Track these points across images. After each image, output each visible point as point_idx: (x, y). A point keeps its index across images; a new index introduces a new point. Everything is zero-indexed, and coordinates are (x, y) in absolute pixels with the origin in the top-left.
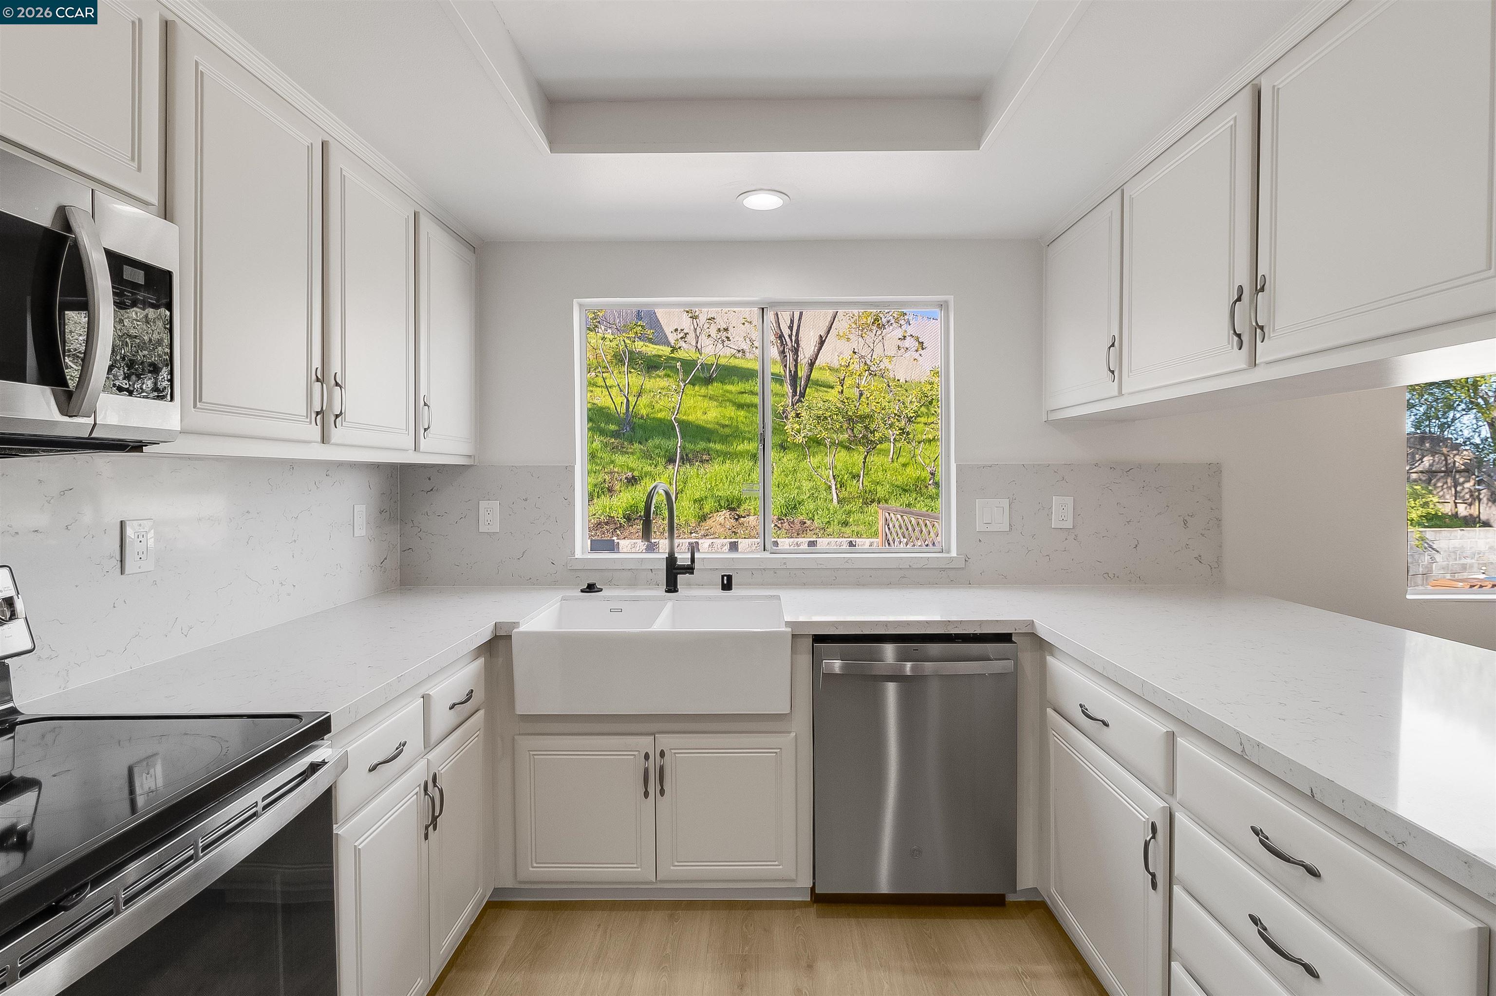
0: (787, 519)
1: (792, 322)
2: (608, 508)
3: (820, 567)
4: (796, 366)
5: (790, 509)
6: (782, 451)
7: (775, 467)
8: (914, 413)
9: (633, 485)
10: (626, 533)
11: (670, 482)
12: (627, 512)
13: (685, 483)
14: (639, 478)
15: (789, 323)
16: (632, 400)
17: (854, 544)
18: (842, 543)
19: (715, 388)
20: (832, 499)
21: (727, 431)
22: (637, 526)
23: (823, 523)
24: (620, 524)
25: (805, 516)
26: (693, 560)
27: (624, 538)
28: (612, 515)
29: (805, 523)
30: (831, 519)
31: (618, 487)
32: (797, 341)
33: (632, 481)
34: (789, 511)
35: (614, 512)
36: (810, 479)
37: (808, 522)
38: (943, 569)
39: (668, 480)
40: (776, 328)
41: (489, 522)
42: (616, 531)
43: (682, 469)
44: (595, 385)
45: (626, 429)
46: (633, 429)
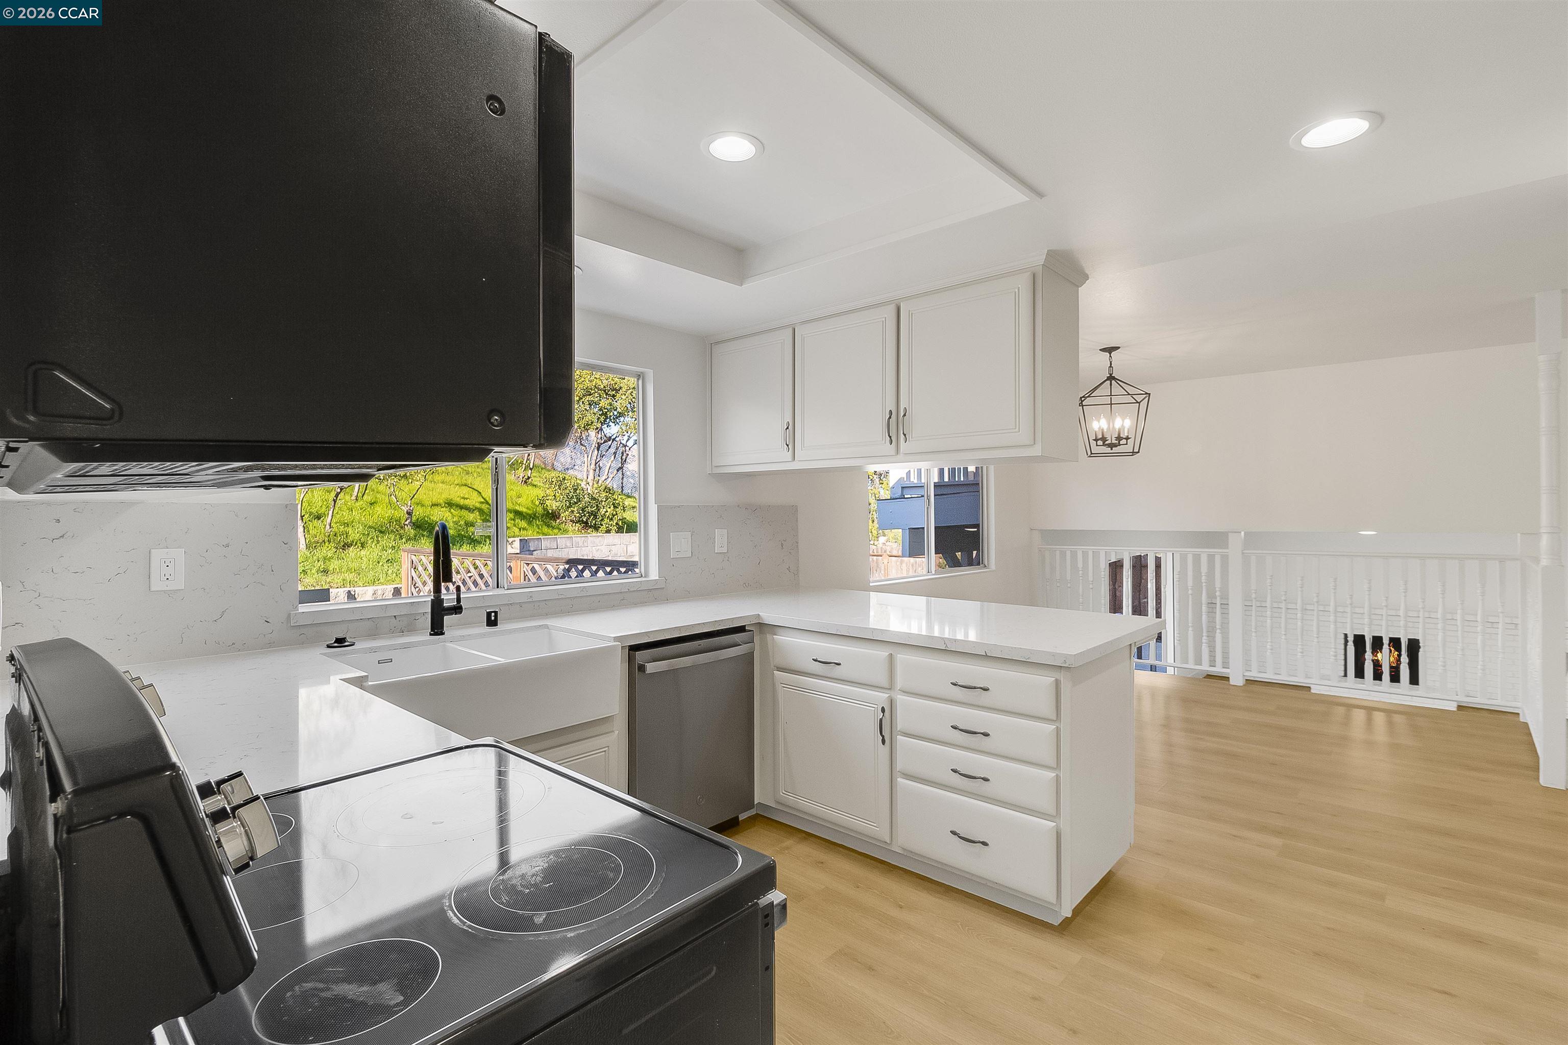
17: (353, 594)
26: (459, 600)
38: (650, 590)
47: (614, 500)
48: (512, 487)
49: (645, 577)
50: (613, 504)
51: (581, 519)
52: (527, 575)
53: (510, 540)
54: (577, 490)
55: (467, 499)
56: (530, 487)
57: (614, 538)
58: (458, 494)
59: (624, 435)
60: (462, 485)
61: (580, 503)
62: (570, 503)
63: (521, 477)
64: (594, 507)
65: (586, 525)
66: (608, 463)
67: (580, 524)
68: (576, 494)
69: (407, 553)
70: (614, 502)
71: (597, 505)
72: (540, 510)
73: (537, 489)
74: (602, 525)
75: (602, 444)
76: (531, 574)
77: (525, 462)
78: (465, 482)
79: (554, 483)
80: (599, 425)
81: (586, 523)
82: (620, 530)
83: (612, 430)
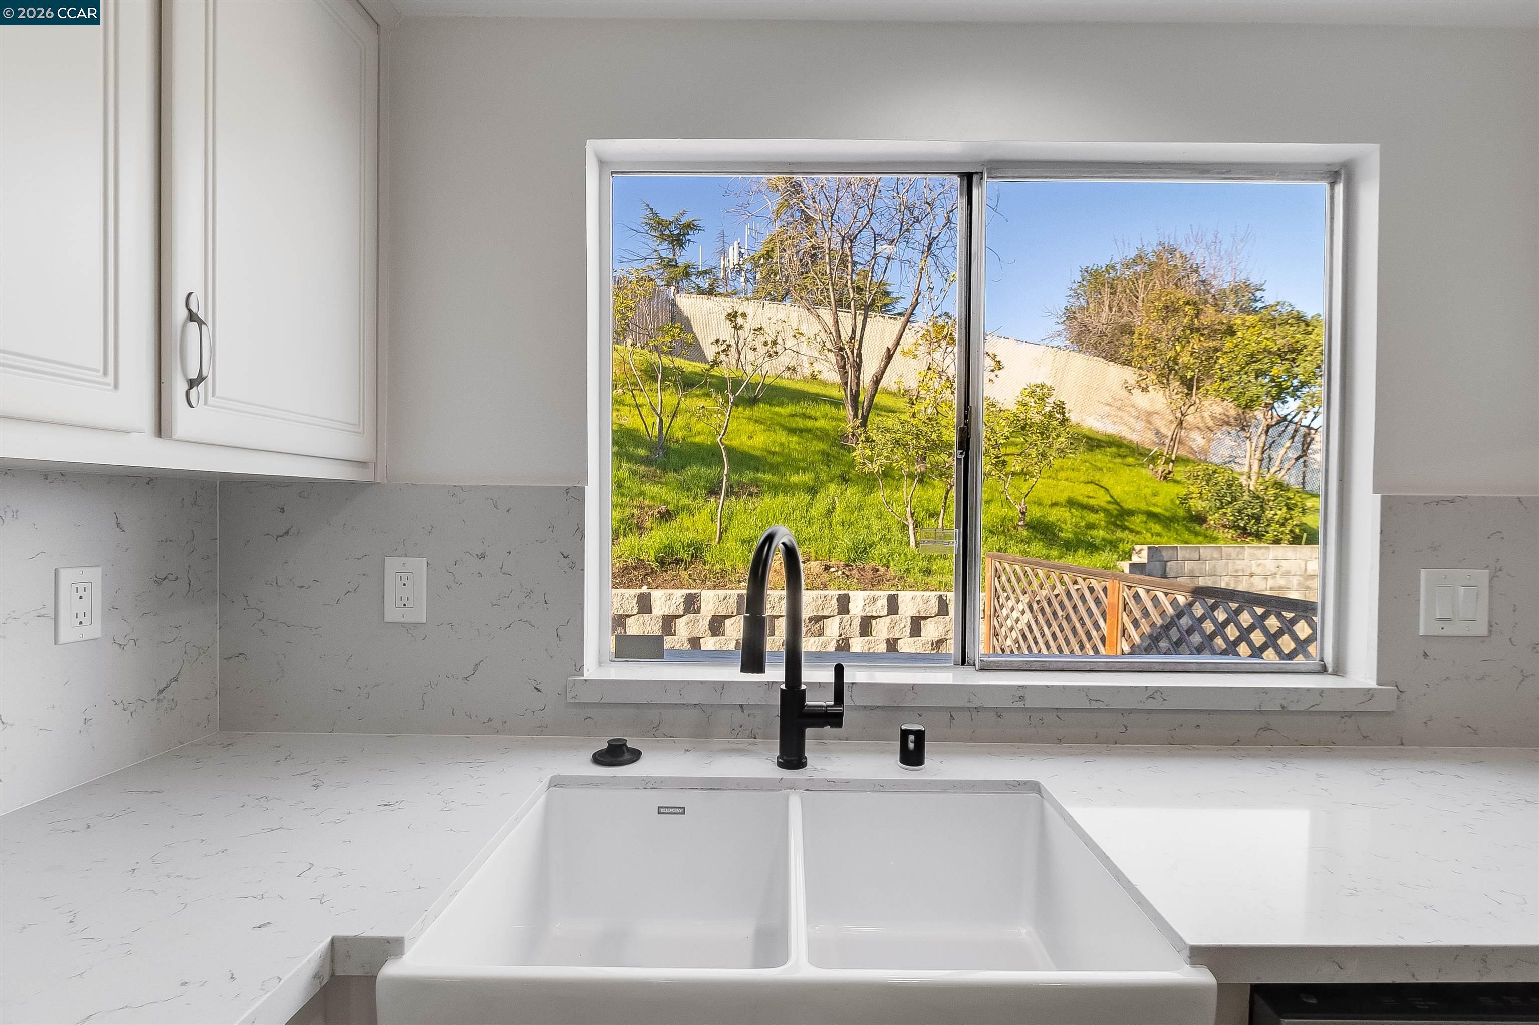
0: (856, 565)
1: (854, 332)
2: (637, 549)
3: (1095, 705)
4: (858, 384)
5: (860, 553)
6: (844, 483)
7: (837, 502)
8: (1005, 439)
9: (667, 521)
10: (659, 581)
11: (712, 519)
12: (661, 555)
13: (730, 520)
14: (675, 513)
15: (851, 333)
16: (666, 421)
17: (945, 599)
18: (930, 598)
19: (762, 410)
20: (909, 541)
21: (779, 459)
22: (673, 571)
23: (900, 571)
24: (652, 569)
25: (877, 561)
27: (657, 588)
28: (642, 558)
29: (878, 570)
30: (911, 566)
31: (649, 523)
32: (859, 355)
33: (666, 516)
34: (858, 555)
35: (644, 554)
36: (880, 516)
37: (882, 570)
38: (1350, 714)
39: (710, 515)
40: (835, 338)
41: (405, 601)
42: (647, 579)
43: (727, 503)
44: (621, 403)
45: (659, 454)
46: (666, 454)
47: (1289, 498)
48: (1147, 483)
49: (1336, 673)
50: (1287, 505)
51: (1236, 524)
52: (1127, 603)
53: (1138, 548)
54: (1232, 486)
55: (1091, 497)
56: (1171, 484)
57: (1285, 551)
58: (1082, 491)
59: (1308, 412)
60: (1088, 482)
61: (1235, 503)
62: (1222, 503)
63: (1160, 472)
64: (1257, 508)
65: (1245, 532)
66: (1285, 451)
67: (1235, 530)
68: (1230, 491)
69: (990, 559)
70: (1288, 501)
71: (1262, 506)
72: (1181, 513)
73: (1180, 486)
74: (1267, 532)
75: (1272, 426)
76: (1133, 602)
77: (1165, 454)
78: (1092, 478)
79: (1200, 477)
80: (1269, 400)
81: (1245, 529)
82: (1296, 540)
83: (1290, 406)
